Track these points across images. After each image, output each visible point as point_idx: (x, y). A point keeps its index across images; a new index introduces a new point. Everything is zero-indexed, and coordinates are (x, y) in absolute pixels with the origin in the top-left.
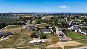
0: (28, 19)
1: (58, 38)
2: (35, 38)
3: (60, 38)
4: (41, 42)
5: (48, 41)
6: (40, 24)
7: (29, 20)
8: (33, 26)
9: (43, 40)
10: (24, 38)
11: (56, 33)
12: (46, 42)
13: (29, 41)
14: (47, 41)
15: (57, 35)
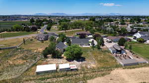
0: (44, 23)
1: (113, 58)
2: (55, 58)
3: (118, 59)
4: (68, 70)
5: (89, 67)
6: (67, 31)
7: (47, 24)
8: (53, 34)
9: (75, 65)
10: (25, 58)
11: (105, 47)
12: (83, 70)
13: (35, 65)
14: (84, 66)
15: (109, 52)
